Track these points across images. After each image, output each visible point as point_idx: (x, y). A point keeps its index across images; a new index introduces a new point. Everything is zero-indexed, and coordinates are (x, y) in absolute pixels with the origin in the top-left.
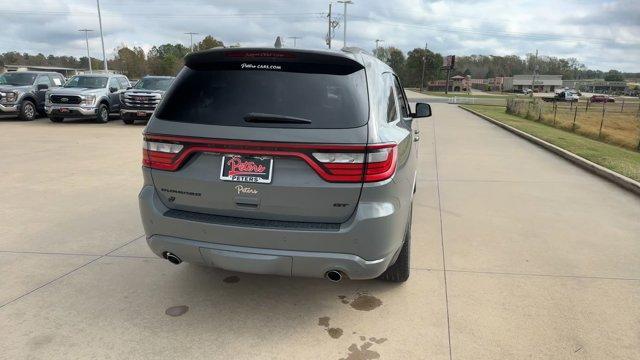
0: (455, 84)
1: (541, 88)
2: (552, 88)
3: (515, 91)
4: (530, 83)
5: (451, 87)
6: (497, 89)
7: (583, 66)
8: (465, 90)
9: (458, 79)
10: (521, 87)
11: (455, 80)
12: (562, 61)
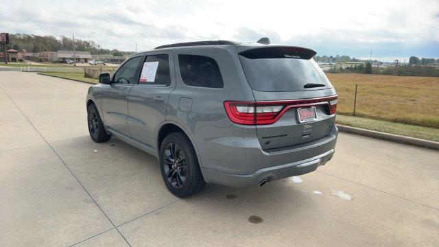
0: (11, 56)
1: (79, 60)
2: (86, 60)
3: (61, 62)
4: (69, 56)
5: (8, 58)
6: (46, 60)
7: (99, 46)
8: (21, 61)
9: (13, 53)
10: (64, 59)
11: (10, 52)
12: (86, 42)
